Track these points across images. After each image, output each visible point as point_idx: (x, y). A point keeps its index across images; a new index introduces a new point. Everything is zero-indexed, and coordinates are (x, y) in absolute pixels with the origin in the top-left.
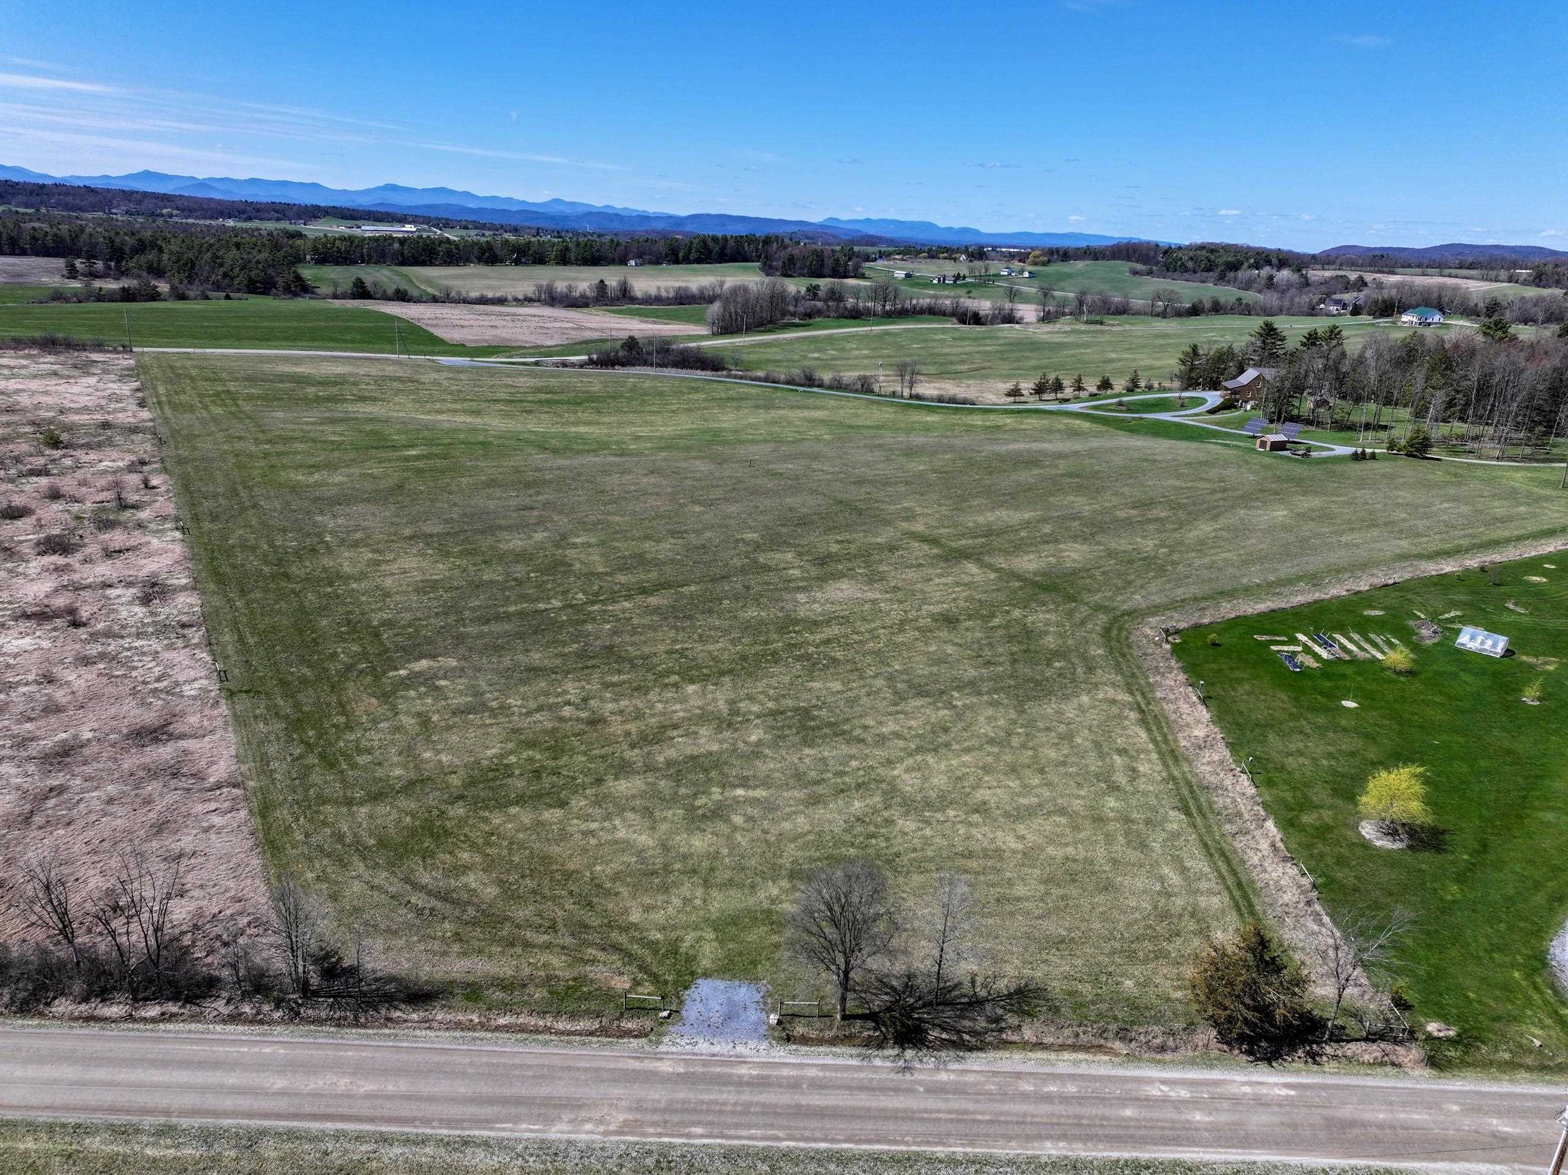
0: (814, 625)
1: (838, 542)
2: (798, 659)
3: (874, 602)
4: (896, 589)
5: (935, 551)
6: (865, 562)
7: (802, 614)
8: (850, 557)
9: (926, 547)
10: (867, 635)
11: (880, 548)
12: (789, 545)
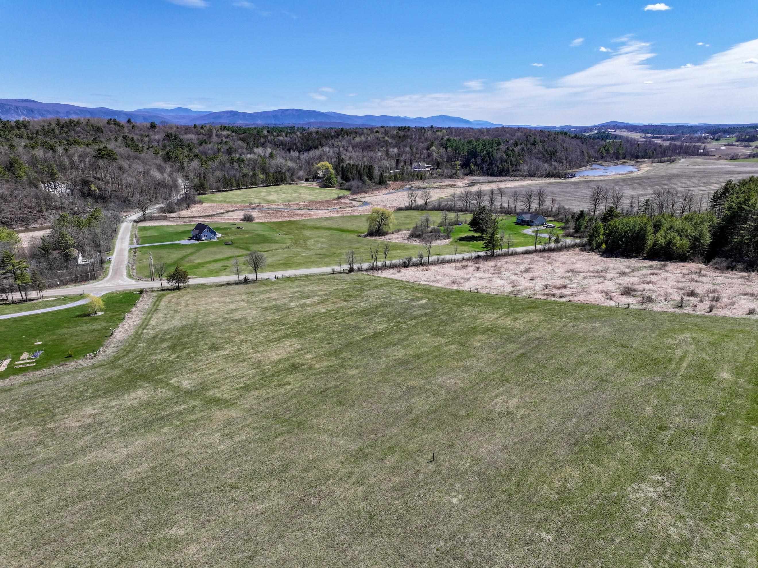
0: (286, 336)
1: (288, 383)
2: (287, 324)
3: (257, 352)
4: (244, 361)
5: (210, 393)
6: (264, 374)
7: (294, 340)
8: (278, 373)
9: (217, 395)
10: (259, 336)
11: (255, 386)
12: (322, 372)
